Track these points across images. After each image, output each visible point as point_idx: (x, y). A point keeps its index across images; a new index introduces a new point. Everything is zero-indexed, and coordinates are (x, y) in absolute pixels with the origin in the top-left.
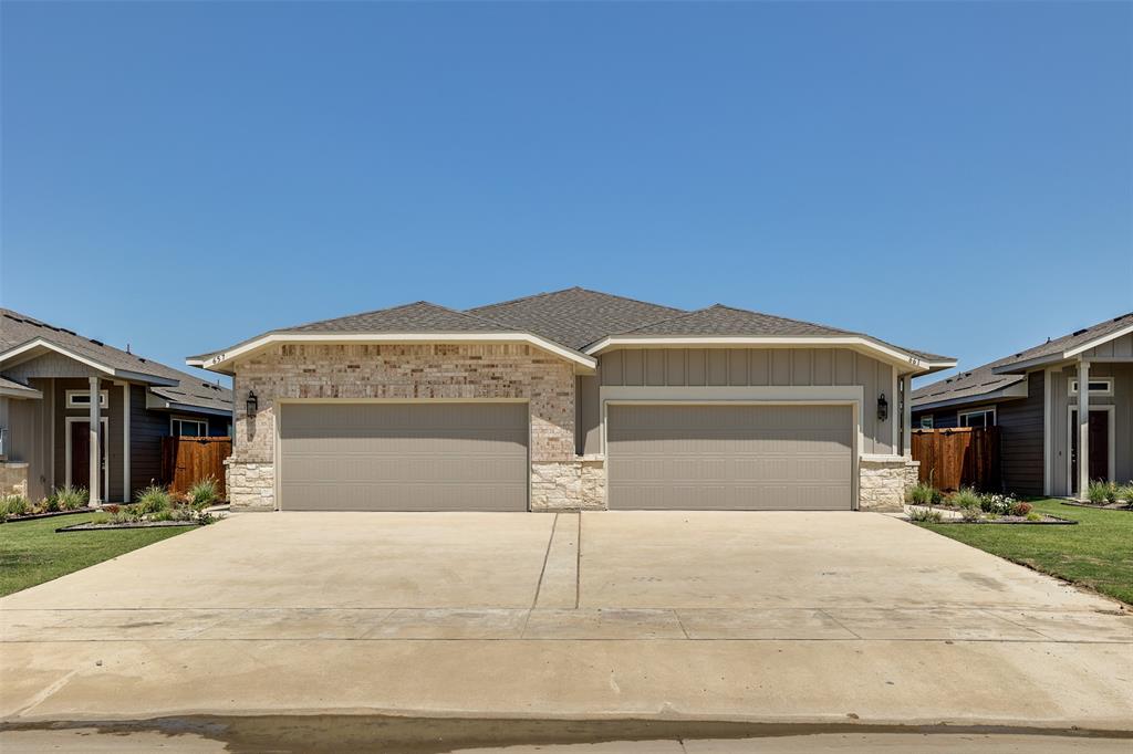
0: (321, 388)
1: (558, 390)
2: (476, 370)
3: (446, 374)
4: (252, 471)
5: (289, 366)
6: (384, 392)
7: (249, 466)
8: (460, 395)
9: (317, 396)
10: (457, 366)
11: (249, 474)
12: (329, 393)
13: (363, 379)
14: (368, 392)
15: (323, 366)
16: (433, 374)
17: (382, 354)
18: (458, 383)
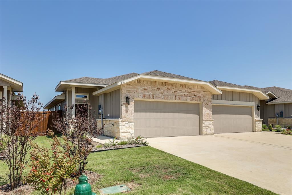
0: (149, 95)
1: (209, 100)
2: (190, 93)
3: (183, 93)
4: (127, 124)
5: (139, 87)
6: (167, 98)
7: (126, 122)
8: (187, 100)
9: (148, 98)
10: (186, 91)
11: (126, 125)
12: (151, 97)
13: (161, 93)
14: (163, 98)
15: (149, 87)
16: (180, 93)
17: (167, 85)
18: (186, 96)
